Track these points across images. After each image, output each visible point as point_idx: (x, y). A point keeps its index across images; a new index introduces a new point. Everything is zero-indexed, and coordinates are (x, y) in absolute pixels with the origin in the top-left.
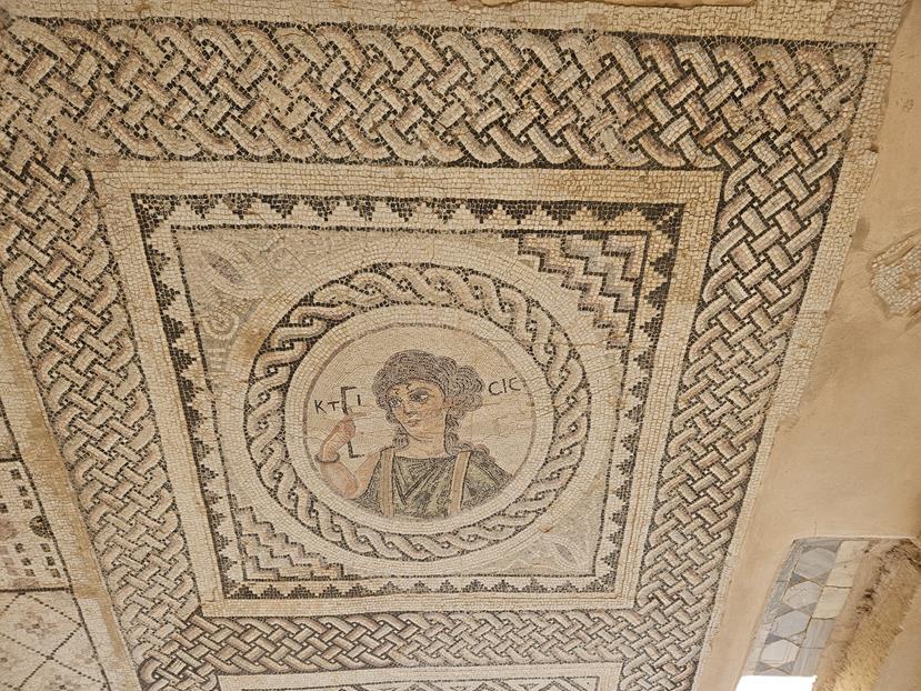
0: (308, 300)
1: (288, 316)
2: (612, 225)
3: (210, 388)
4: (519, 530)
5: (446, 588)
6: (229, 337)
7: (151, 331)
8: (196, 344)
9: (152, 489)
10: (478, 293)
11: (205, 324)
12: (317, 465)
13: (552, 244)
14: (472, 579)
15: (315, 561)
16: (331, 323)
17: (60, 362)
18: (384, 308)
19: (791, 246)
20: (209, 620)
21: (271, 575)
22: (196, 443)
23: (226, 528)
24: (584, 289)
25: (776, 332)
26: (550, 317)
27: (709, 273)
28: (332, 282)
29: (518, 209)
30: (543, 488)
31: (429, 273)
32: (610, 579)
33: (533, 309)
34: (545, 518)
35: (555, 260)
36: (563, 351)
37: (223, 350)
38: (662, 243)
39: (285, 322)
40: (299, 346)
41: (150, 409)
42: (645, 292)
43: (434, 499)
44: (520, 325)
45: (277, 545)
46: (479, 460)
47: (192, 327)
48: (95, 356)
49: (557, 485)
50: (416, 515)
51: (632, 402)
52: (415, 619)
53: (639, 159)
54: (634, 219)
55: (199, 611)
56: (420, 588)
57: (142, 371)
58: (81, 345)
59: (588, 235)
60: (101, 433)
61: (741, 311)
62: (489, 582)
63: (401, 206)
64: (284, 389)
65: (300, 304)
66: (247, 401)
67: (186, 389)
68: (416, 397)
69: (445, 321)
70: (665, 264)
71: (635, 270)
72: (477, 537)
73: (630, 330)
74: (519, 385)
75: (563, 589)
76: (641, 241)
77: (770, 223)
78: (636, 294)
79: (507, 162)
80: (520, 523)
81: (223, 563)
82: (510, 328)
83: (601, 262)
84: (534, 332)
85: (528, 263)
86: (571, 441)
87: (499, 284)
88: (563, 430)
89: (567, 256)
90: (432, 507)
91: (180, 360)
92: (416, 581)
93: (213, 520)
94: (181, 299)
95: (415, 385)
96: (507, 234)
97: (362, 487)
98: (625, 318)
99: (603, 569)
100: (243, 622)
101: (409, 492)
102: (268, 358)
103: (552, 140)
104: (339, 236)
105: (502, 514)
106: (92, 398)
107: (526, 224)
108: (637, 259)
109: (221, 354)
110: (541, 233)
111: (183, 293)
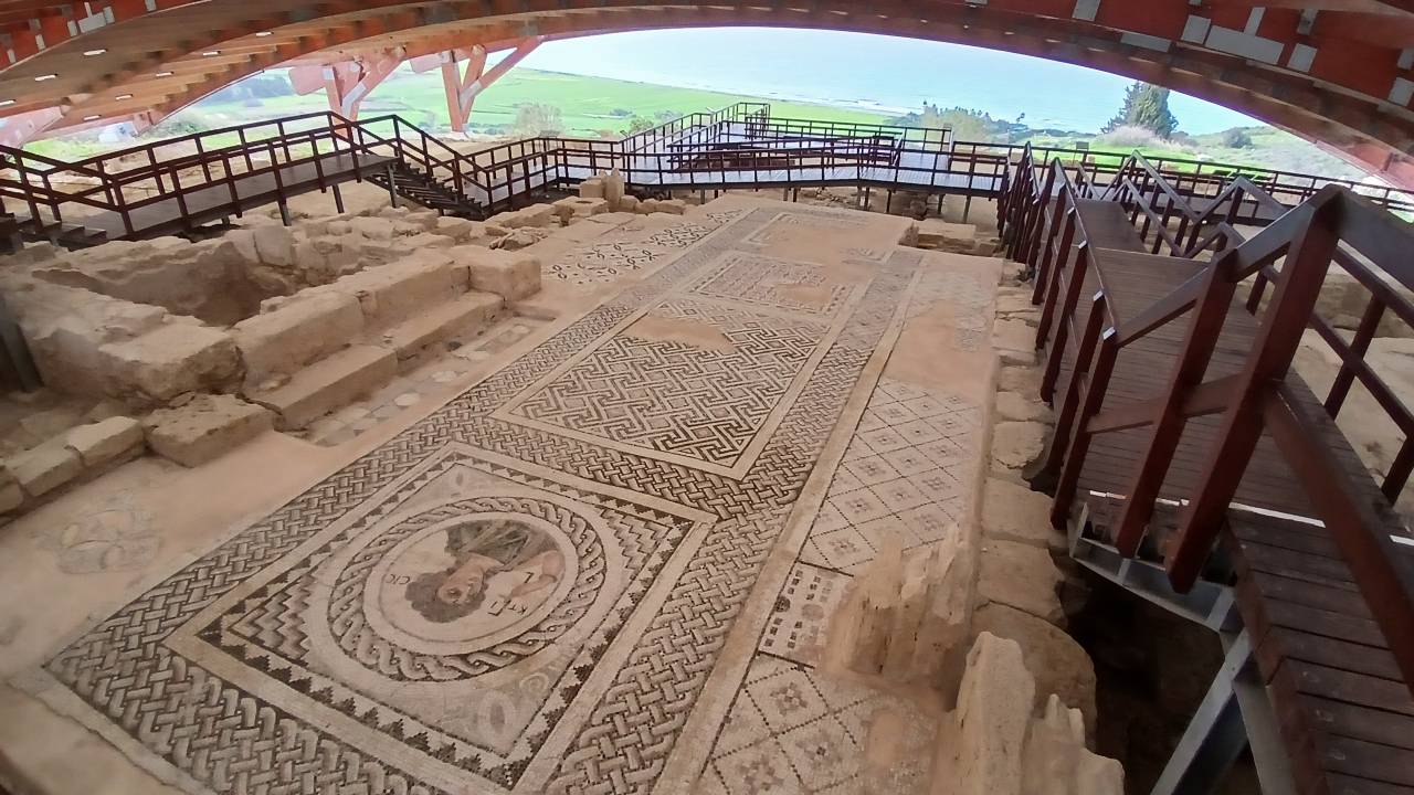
0: (465, 676)
1: (487, 671)
2: (241, 642)
3: (582, 647)
4: (473, 500)
5: (548, 482)
6: (536, 674)
7: (587, 697)
8: (564, 678)
9: (681, 602)
10: (356, 639)
11: (545, 688)
12: (559, 577)
13: (286, 648)
14: (529, 483)
15: (617, 524)
16: (464, 657)
17: (669, 702)
18: (422, 653)
19: (169, 591)
20: (717, 513)
21: (652, 525)
22: (624, 619)
23: (656, 560)
24: (294, 616)
25: (222, 553)
26: (329, 608)
27: (220, 595)
28: (437, 681)
29: (282, 675)
30: (435, 517)
31: (372, 662)
32: (449, 458)
33: (334, 616)
34: (450, 501)
35: (292, 638)
36: (344, 586)
37: (550, 667)
38: (226, 621)
39: (492, 668)
40: (498, 651)
41: (635, 649)
42: (264, 599)
43: (507, 533)
44: (352, 610)
45: (632, 539)
46: (457, 545)
47: (556, 690)
48: (641, 697)
49: (427, 516)
50: (526, 528)
51: (334, 546)
52: (586, 474)
53: (193, 670)
54: (228, 639)
55: (721, 520)
56: (564, 488)
57: (618, 676)
58: (644, 708)
59: (260, 643)
60: (684, 648)
61: (229, 569)
62: (521, 479)
63: (348, 708)
64: (536, 629)
65: (472, 676)
66: (566, 631)
67: (598, 654)
68: (457, 593)
69: (392, 630)
70: (239, 608)
71: (256, 613)
72: (502, 504)
73: (295, 583)
74: (389, 577)
75: (481, 462)
76: (236, 628)
77: (167, 607)
78: (270, 600)
79: (261, 703)
80: (469, 504)
81: (676, 543)
82: (360, 611)
83: (268, 627)
84: (348, 604)
85: (309, 643)
86: (392, 536)
87: (338, 639)
88: (389, 544)
89: (283, 637)
90: (512, 529)
91: (584, 673)
92: (564, 493)
93: (657, 570)
94: (546, 710)
95: (451, 600)
96: (303, 664)
97: (543, 554)
98: (289, 592)
99: (447, 465)
100: (696, 505)
101: (519, 541)
102: (524, 651)
103: (225, 705)
104: (404, 707)
105: (474, 511)
106: (669, 672)
107: (285, 664)
108: (249, 617)
109: (553, 665)
110: (284, 656)
111: (541, 713)
